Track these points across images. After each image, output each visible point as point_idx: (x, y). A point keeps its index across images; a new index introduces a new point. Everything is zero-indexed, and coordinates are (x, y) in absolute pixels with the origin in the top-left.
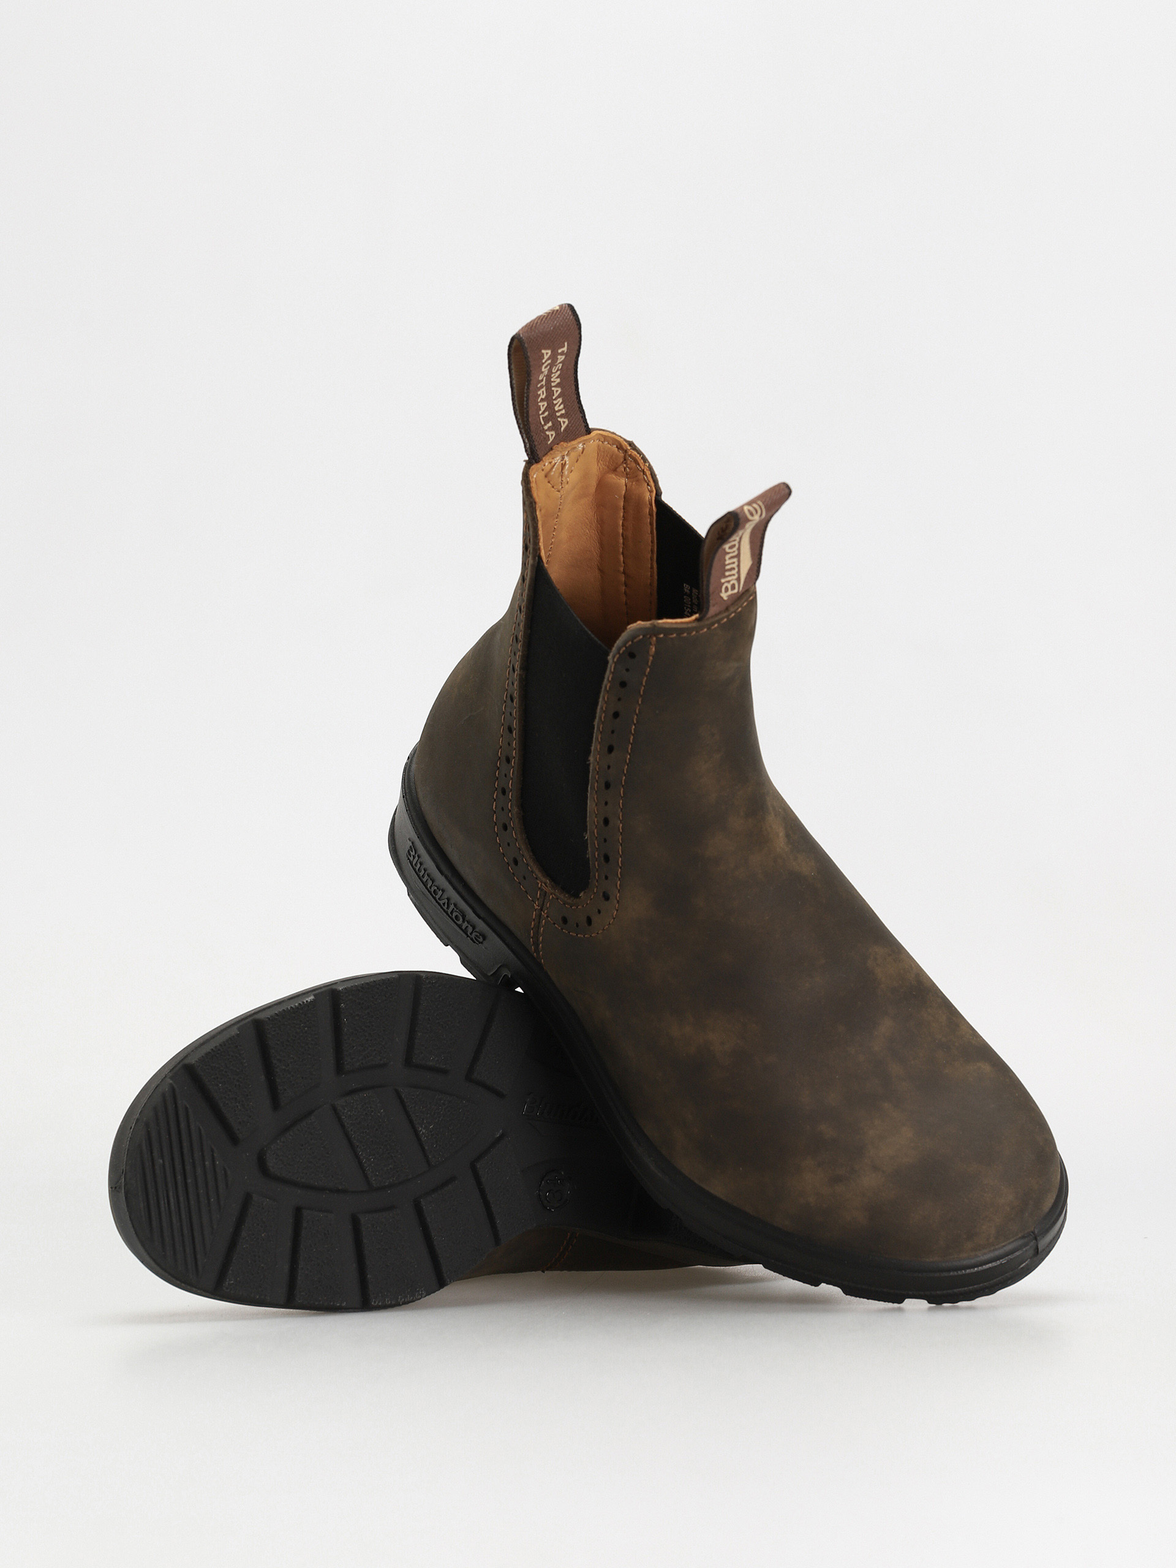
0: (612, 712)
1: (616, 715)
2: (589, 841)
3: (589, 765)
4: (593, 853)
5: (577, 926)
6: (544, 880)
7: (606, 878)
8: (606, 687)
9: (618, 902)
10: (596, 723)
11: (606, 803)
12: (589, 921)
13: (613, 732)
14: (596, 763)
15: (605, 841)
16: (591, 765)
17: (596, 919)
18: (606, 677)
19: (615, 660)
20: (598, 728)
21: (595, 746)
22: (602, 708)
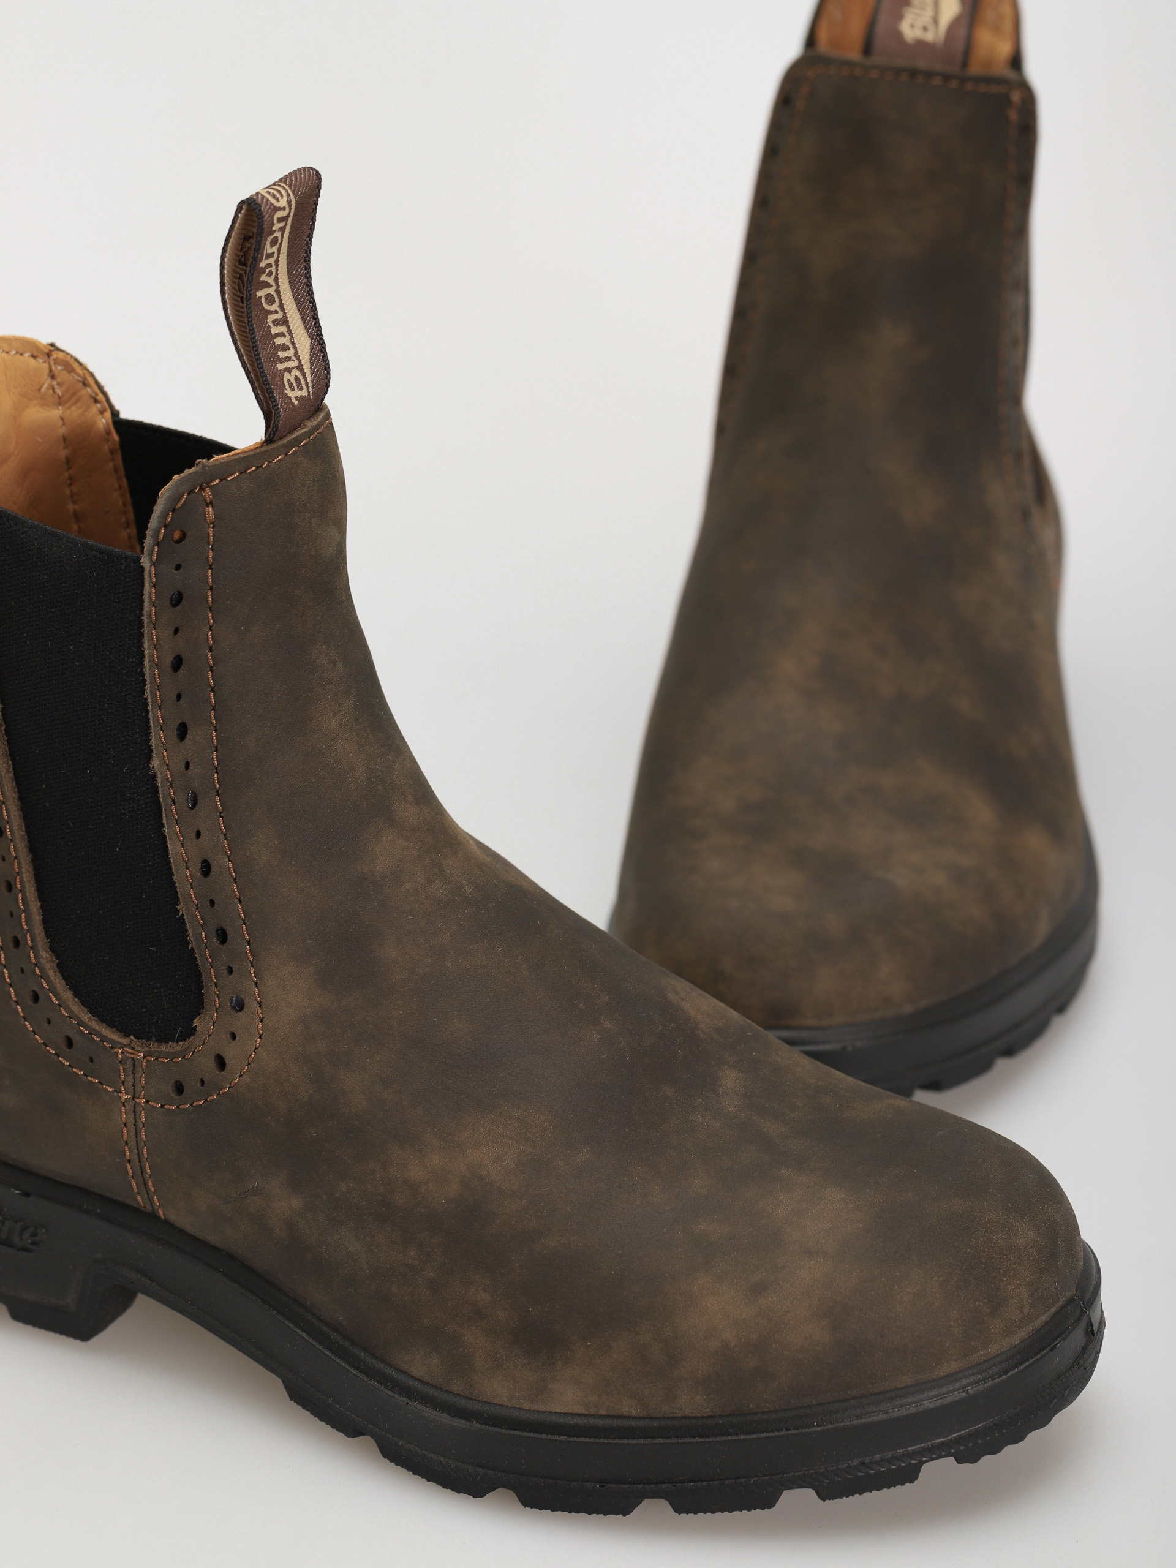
0: (169, 660)
1: (178, 663)
2: (185, 917)
3: (154, 776)
4: (198, 936)
5: (202, 1082)
6: (125, 1041)
7: (230, 971)
8: (150, 616)
9: (260, 1004)
10: (148, 694)
11: (198, 834)
12: (221, 1063)
13: (179, 697)
14: (165, 768)
15: (212, 903)
16: (159, 775)
17: (230, 1053)
18: (146, 597)
19: (155, 557)
20: (155, 701)
21: (157, 738)
22: (152, 660)
